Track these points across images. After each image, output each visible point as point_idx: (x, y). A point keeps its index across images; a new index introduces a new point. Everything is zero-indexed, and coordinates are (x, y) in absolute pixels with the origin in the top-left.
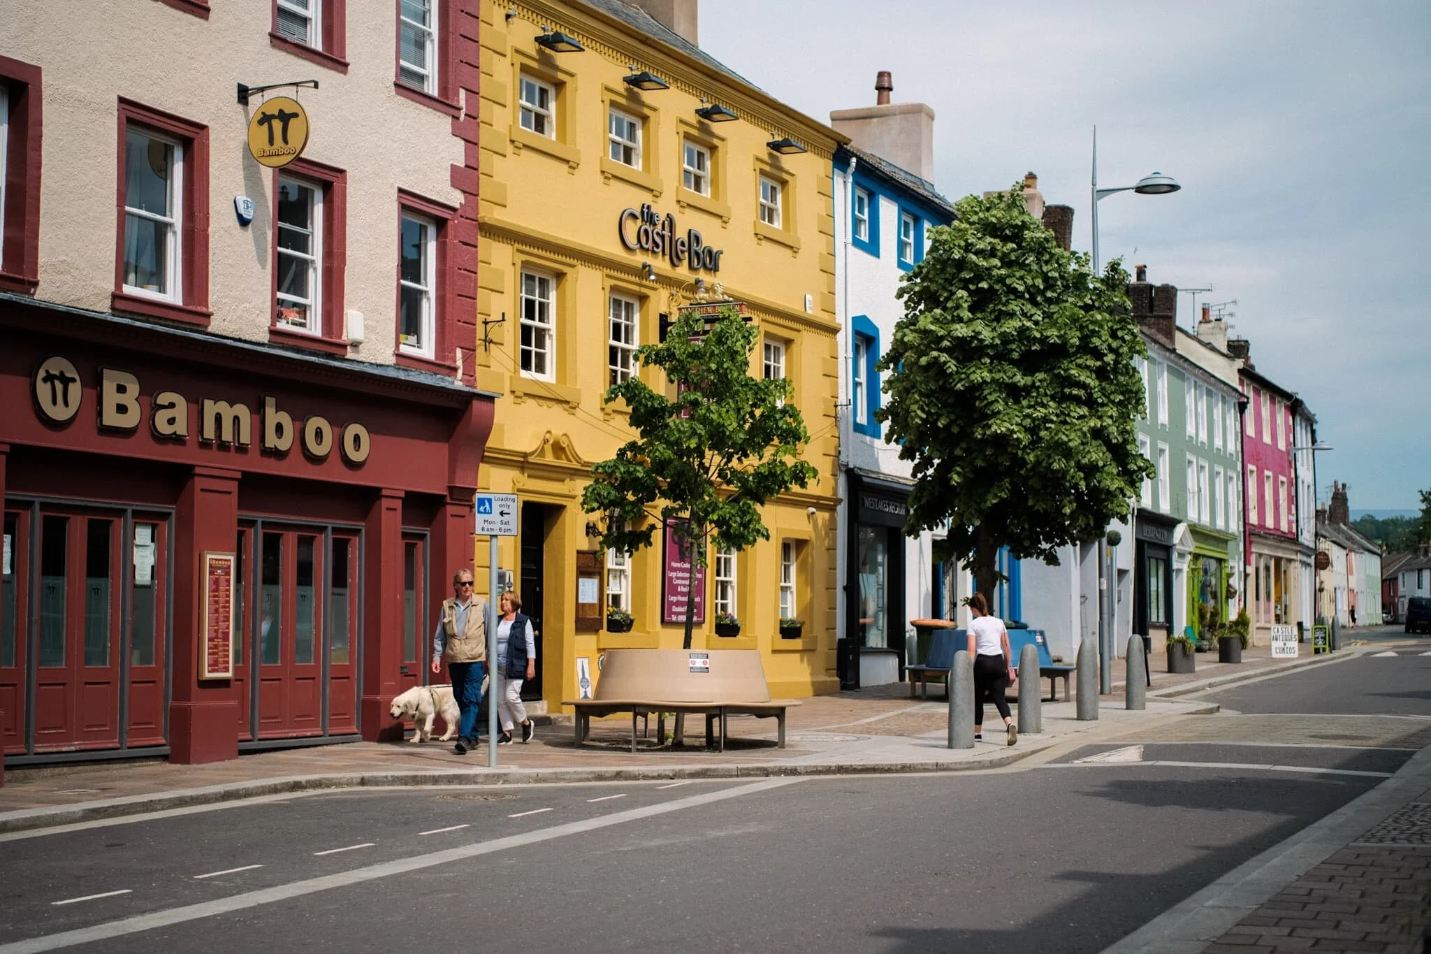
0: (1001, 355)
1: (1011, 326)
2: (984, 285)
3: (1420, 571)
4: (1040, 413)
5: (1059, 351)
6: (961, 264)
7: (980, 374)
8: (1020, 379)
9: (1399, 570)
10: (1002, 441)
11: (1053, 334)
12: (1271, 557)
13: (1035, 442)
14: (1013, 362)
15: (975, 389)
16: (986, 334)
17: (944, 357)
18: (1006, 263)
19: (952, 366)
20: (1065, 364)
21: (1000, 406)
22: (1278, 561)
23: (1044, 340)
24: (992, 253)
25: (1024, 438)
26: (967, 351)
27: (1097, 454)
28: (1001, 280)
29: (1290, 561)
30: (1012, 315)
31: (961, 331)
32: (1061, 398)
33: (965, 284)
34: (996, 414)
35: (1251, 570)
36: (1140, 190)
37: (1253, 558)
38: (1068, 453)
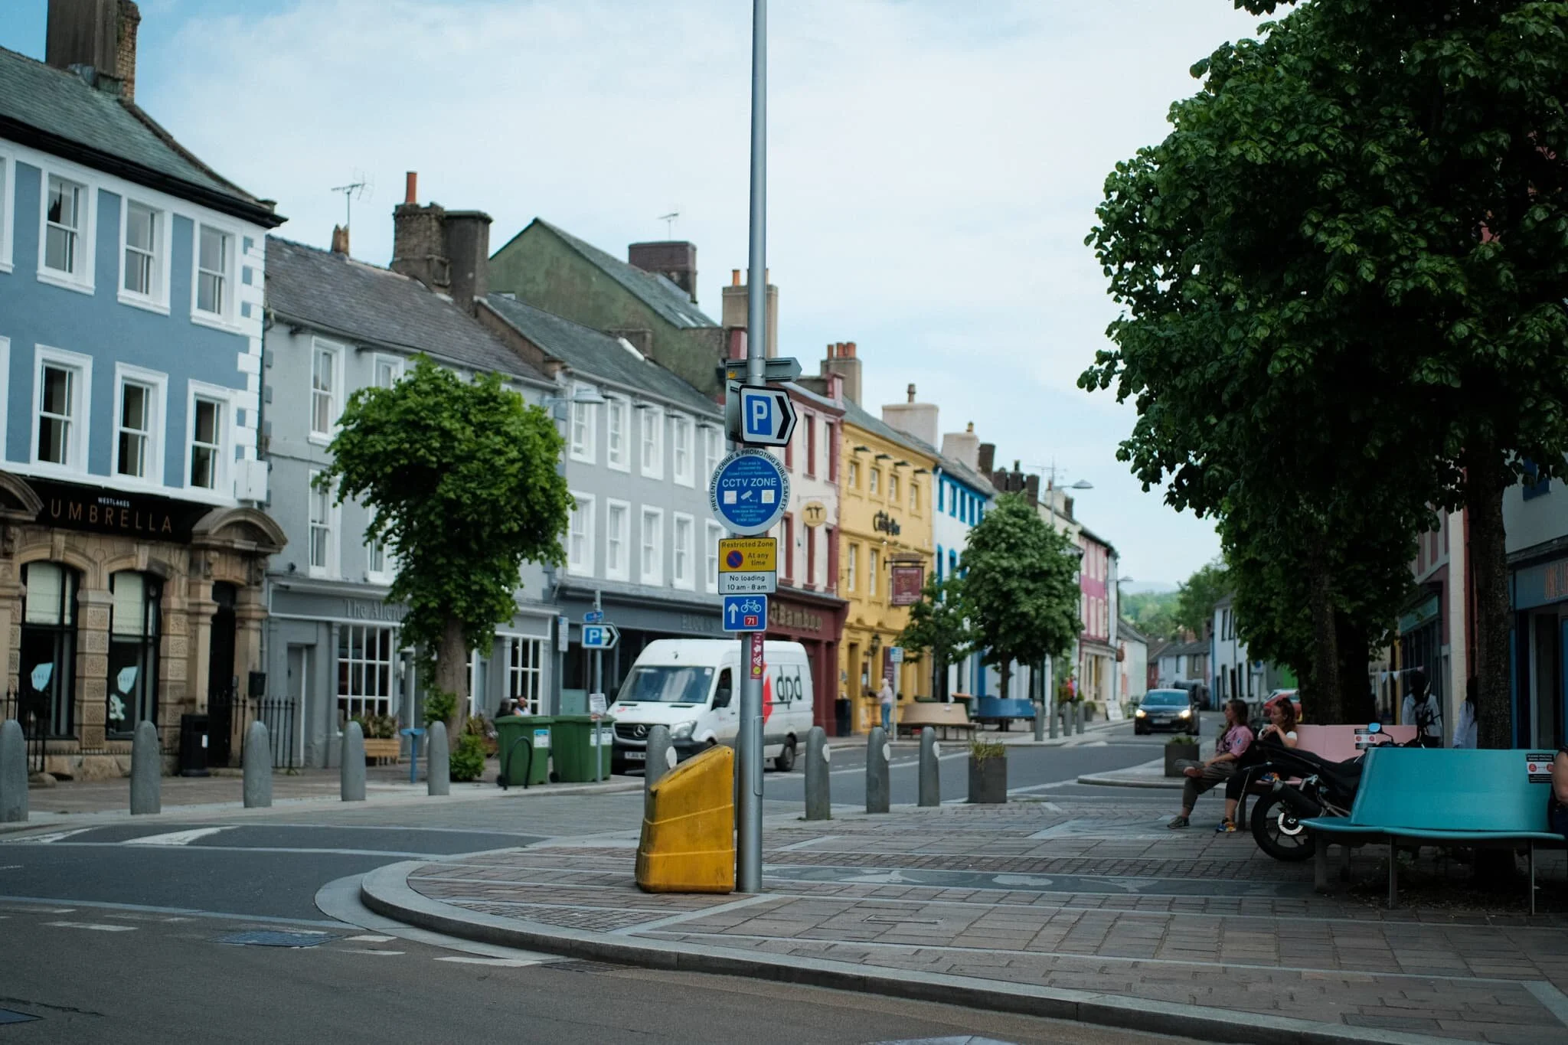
0: (1022, 575)
1: (1027, 561)
2: (1012, 541)
3: (1178, 657)
4: (1039, 602)
5: (1047, 573)
6: (1001, 531)
7: (1014, 584)
8: (1031, 586)
9: (1160, 655)
10: (1024, 615)
11: (1045, 566)
12: (1092, 655)
13: (1038, 614)
14: (1027, 578)
15: (1011, 592)
16: (1016, 566)
17: (998, 576)
18: (1022, 530)
19: (1001, 580)
20: (1050, 579)
21: (1023, 599)
22: (1097, 657)
23: (1041, 568)
24: (1014, 525)
25: (1033, 613)
26: (1007, 573)
27: (1066, 623)
28: (1020, 538)
29: (1103, 657)
30: (1026, 556)
31: (1005, 563)
32: (1048, 595)
33: (1003, 540)
34: (1021, 603)
35: (1082, 664)
36: (1075, 487)
37: (1084, 656)
38: (1053, 620)
